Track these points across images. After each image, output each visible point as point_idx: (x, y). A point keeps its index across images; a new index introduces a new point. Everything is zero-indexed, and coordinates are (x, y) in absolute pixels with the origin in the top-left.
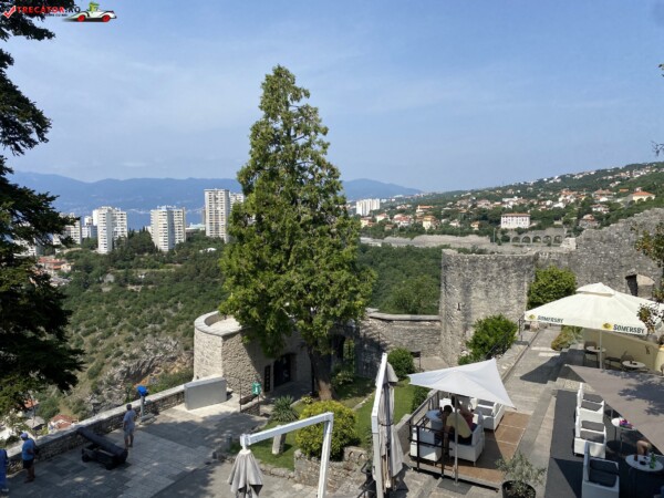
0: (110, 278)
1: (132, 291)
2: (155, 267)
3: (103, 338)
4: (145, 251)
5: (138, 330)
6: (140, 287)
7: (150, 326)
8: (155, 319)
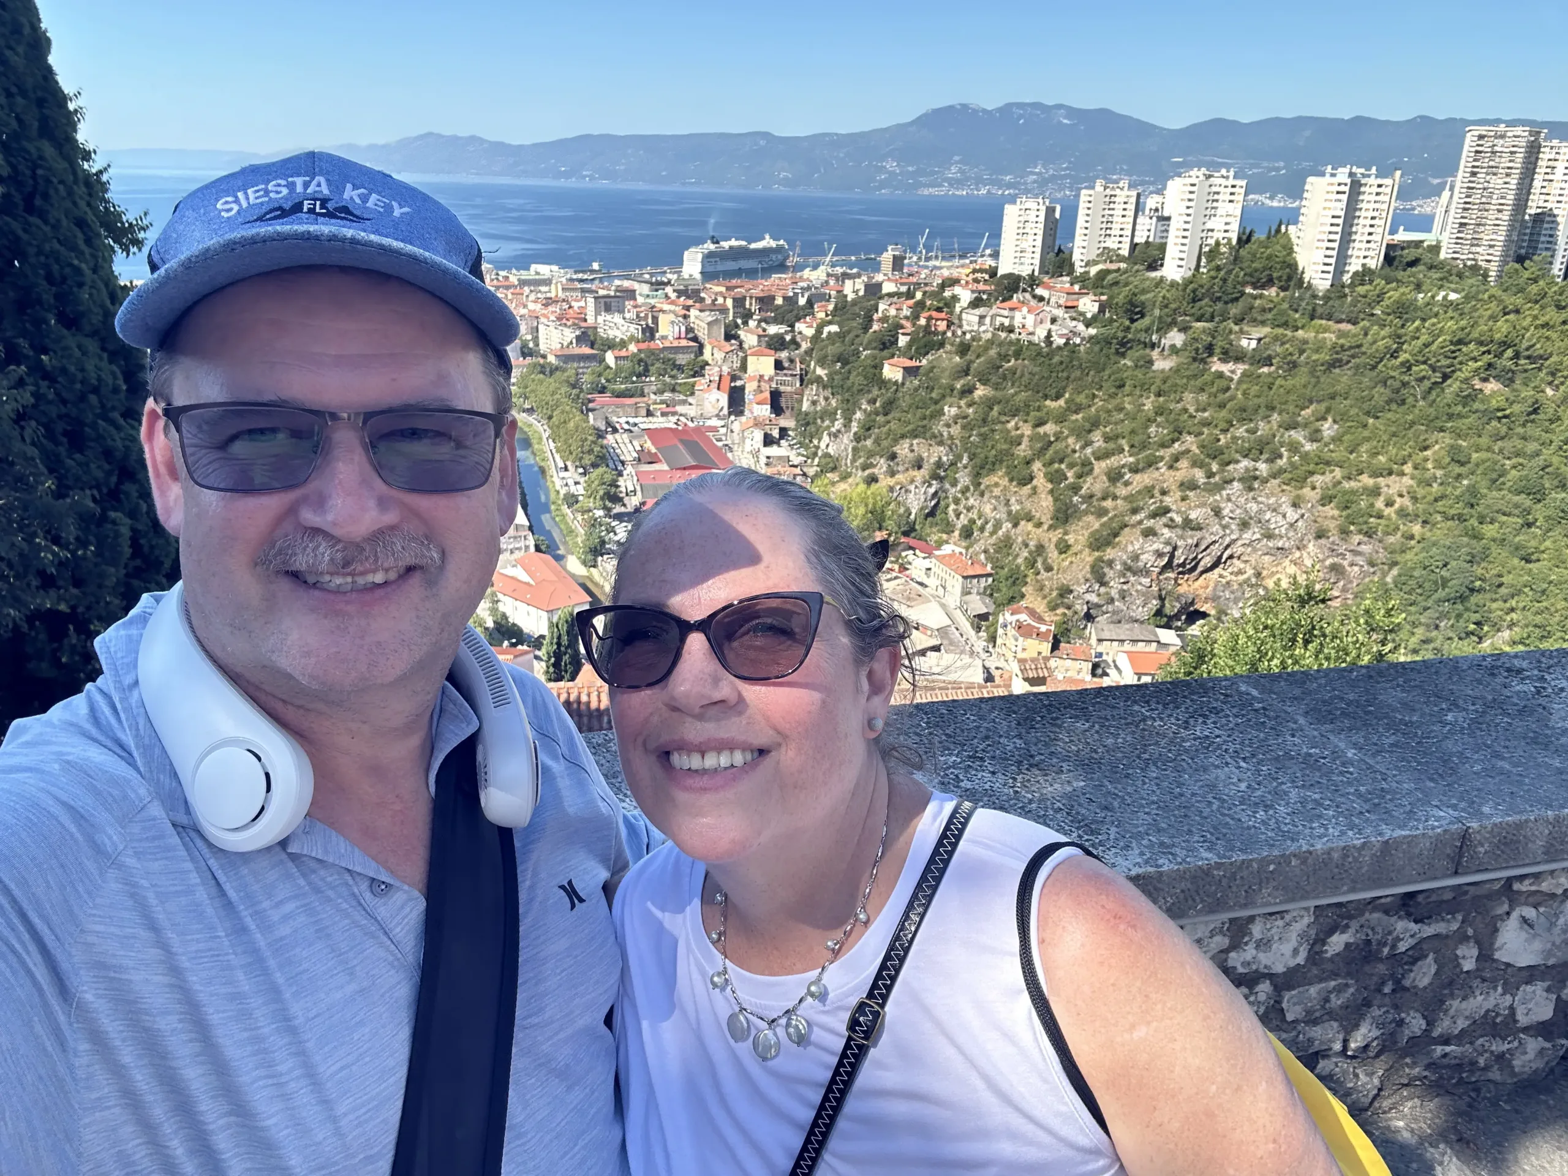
0: (1175, 338)
1: (1220, 375)
2: (1285, 325)
3: (1135, 470)
4: (1270, 282)
5: (1215, 467)
6: (1240, 368)
7: (1245, 463)
8: (1261, 448)
